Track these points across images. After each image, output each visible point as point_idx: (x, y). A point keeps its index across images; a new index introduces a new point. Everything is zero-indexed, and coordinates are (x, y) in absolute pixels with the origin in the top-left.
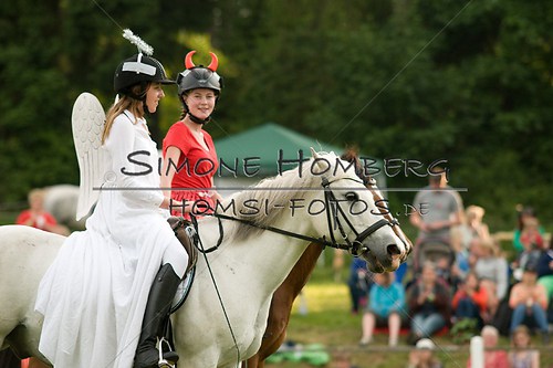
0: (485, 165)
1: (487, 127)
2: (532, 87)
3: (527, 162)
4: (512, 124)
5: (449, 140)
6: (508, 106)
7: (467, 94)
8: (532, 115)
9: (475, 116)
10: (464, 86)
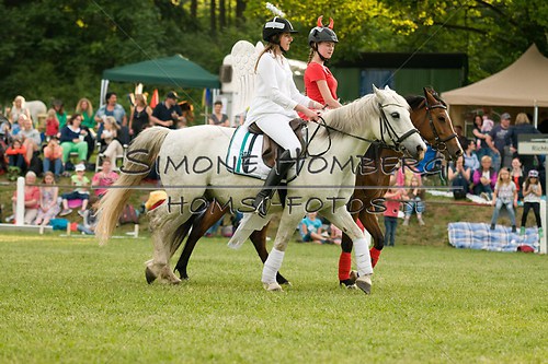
0: (32, 71)
1: (35, 46)
2: (64, 24)
3: (59, 71)
4: (51, 45)
5: (12, 54)
6: (49, 35)
7: (24, 26)
8: (63, 41)
9: (29, 40)
10: (22, 21)
